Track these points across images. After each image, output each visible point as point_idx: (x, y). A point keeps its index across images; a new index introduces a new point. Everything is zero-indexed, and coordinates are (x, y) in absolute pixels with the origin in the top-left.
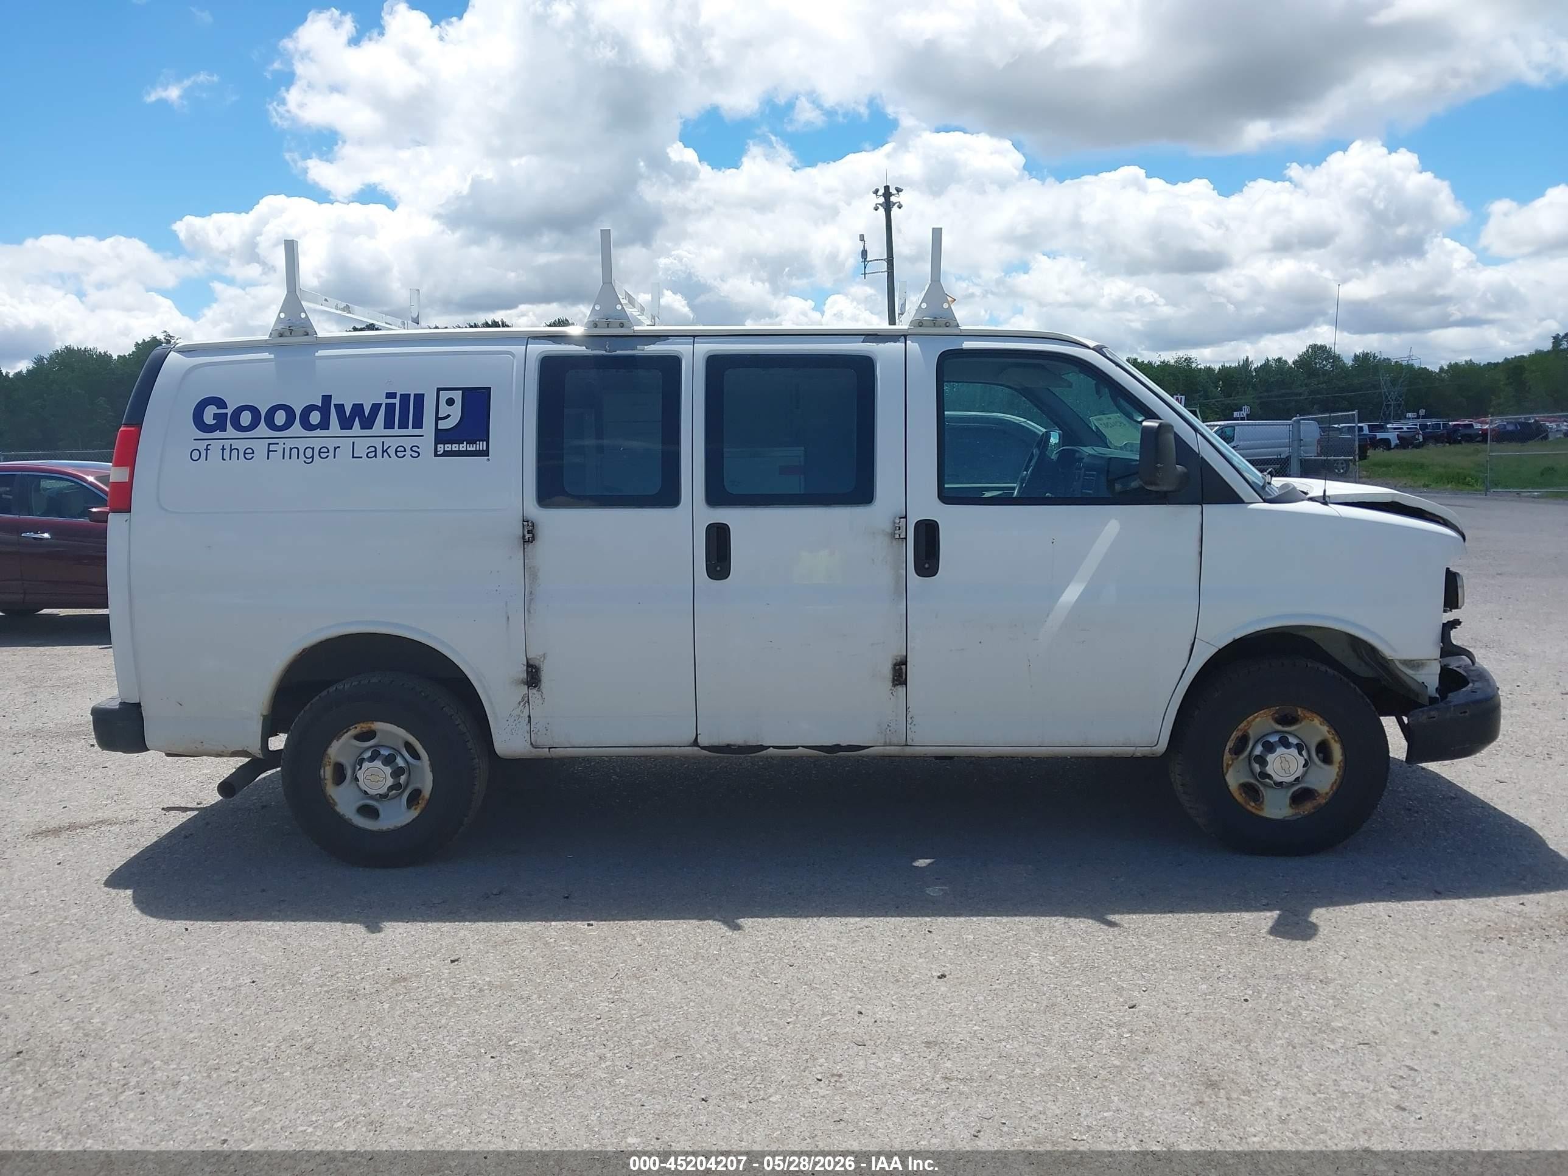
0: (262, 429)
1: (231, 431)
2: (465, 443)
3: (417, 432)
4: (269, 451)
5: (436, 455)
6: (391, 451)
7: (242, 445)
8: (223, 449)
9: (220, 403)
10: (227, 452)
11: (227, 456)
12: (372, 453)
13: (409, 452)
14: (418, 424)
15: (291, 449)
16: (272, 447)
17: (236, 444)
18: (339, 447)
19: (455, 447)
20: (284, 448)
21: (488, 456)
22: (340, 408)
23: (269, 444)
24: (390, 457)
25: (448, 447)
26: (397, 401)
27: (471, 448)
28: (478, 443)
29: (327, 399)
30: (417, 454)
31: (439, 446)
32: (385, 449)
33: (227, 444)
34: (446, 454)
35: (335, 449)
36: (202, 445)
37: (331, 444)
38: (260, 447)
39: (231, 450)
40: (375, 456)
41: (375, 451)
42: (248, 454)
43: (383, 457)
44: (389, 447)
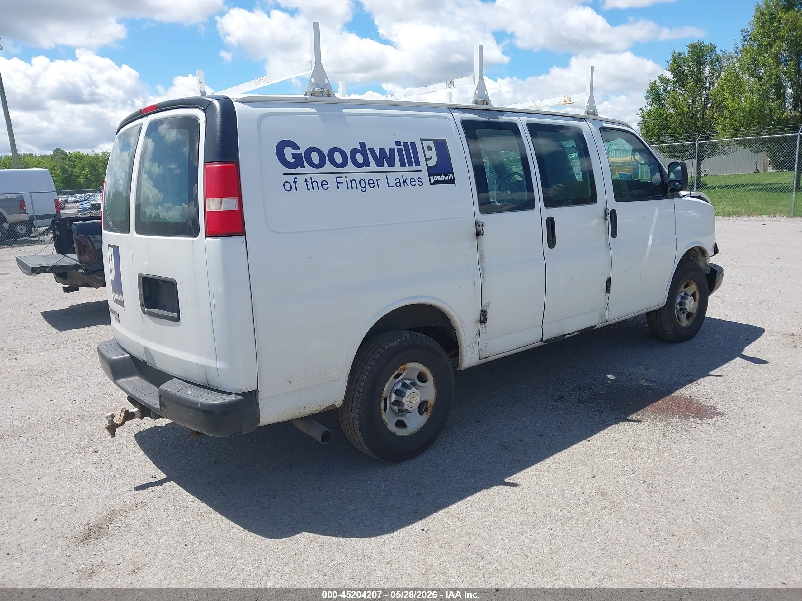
0: (329, 166)
1: (308, 168)
2: (443, 175)
3: (418, 168)
4: (338, 183)
5: (431, 184)
6: (408, 181)
7: (319, 178)
8: (306, 182)
9: (294, 146)
10: (309, 183)
11: (310, 187)
12: (398, 184)
13: (417, 182)
14: (418, 164)
15: (351, 181)
16: (339, 180)
17: (315, 177)
18: (379, 179)
19: (439, 178)
20: (347, 181)
21: (455, 183)
22: (372, 151)
23: (337, 178)
24: (408, 186)
25: (436, 178)
26: (402, 147)
27: (447, 178)
28: (449, 175)
29: (362, 144)
30: (421, 184)
31: (431, 177)
32: (404, 180)
33: (308, 177)
34: (436, 182)
35: (377, 180)
36: (290, 179)
37: (374, 177)
38: (331, 179)
39: (312, 182)
40: (400, 185)
41: (400, 182)
42: (324, 185)
43: (404, 186)
44: (406, 179)
